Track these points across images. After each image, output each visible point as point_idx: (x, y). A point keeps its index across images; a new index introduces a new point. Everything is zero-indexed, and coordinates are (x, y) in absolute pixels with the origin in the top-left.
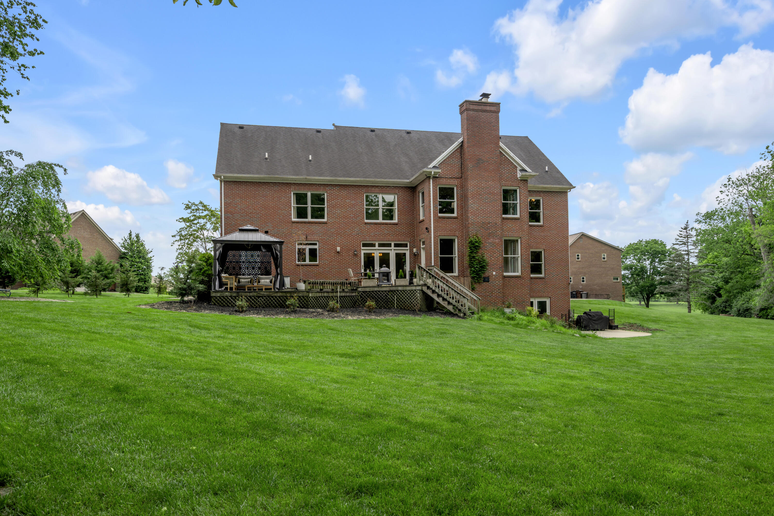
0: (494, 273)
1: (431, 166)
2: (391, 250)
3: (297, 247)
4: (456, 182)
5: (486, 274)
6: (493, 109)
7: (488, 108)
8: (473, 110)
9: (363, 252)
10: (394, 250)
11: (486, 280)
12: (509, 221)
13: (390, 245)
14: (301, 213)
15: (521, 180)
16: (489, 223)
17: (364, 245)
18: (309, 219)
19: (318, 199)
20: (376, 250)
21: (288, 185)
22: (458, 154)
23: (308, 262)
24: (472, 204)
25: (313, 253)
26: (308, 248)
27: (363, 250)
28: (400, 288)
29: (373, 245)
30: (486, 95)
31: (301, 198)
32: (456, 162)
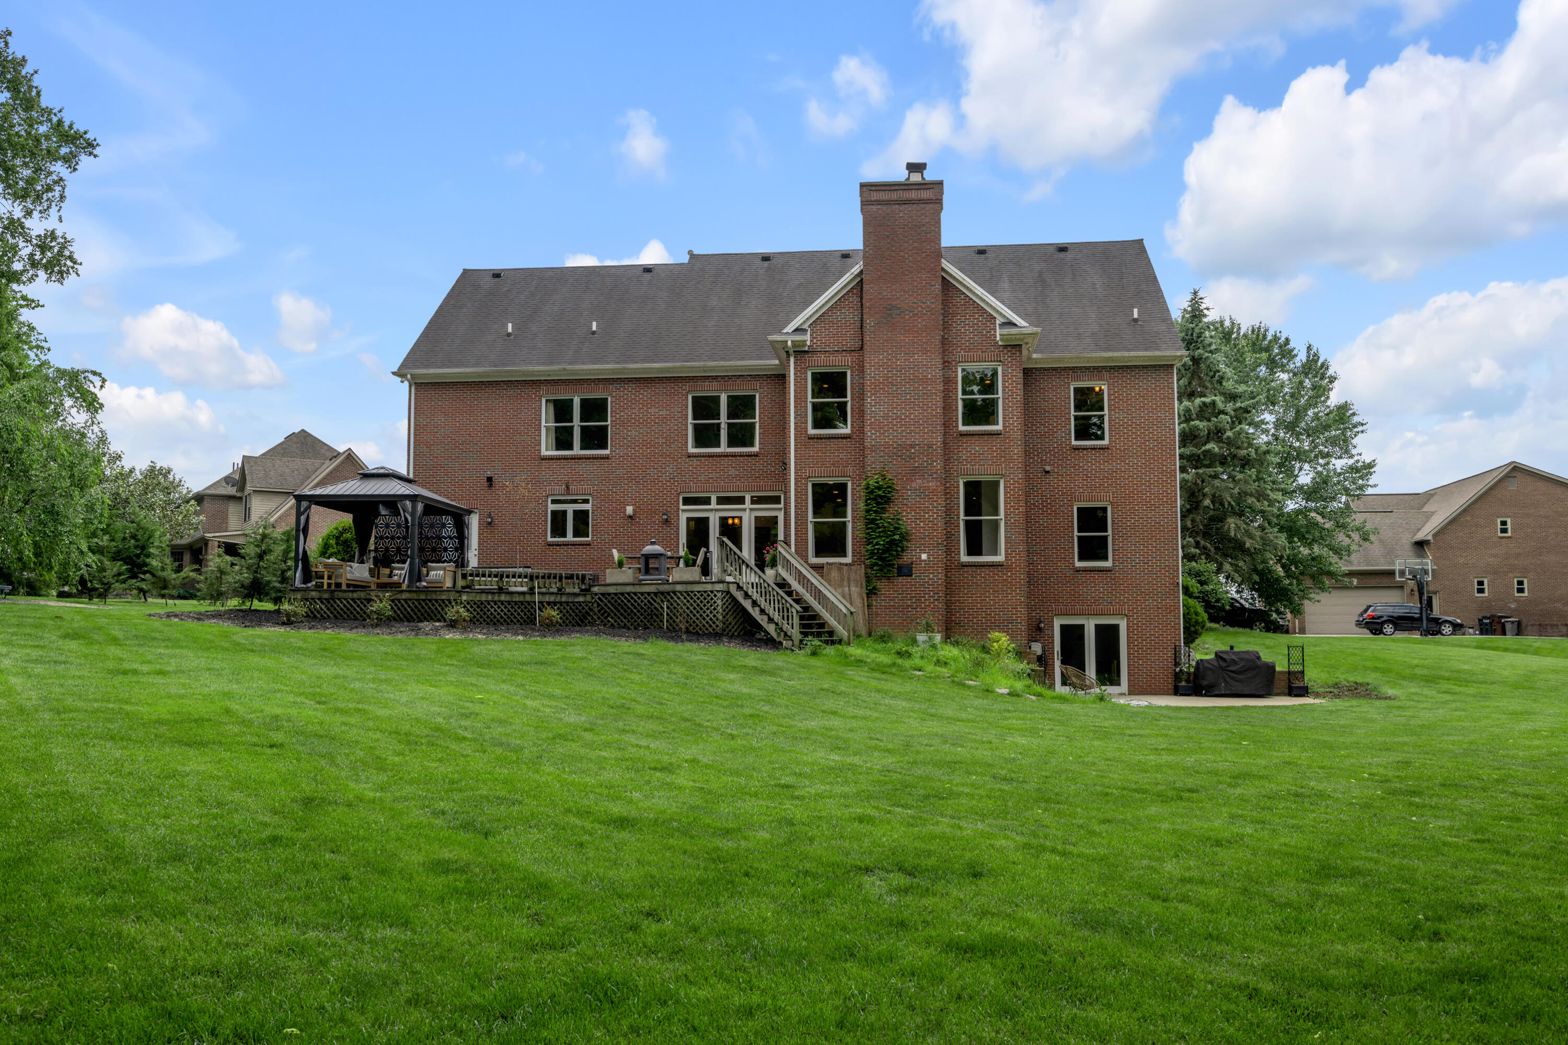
0: (924, 556)
1: (790, 328)
2: (745, 510)
3: (551, 507)
4: (848, 359)
5: (906, 558)
6: (925, 195)
7: (913, 195)
8: (879, 202)
9: (683, 518)
10: (751, 510)
11: (906, 571)
12: (973, 439)
13: (741, 500)
14: (563, 440)
15: (1005, 347)
16: (912, 446)
17: (687, 501)
18: (577, 451)
19: (594, 409)
20: (711, 510)
21: (535, 383)
22: (855, 299)
23: (570, 537)
24: (875, 407)
25: (581, 518)
26: (570, 508)
27: (683, 511)
28: (679, 588)
29: (707, 501)
30: (915, 168)
31: (562, 410)
32: (849, 316)
